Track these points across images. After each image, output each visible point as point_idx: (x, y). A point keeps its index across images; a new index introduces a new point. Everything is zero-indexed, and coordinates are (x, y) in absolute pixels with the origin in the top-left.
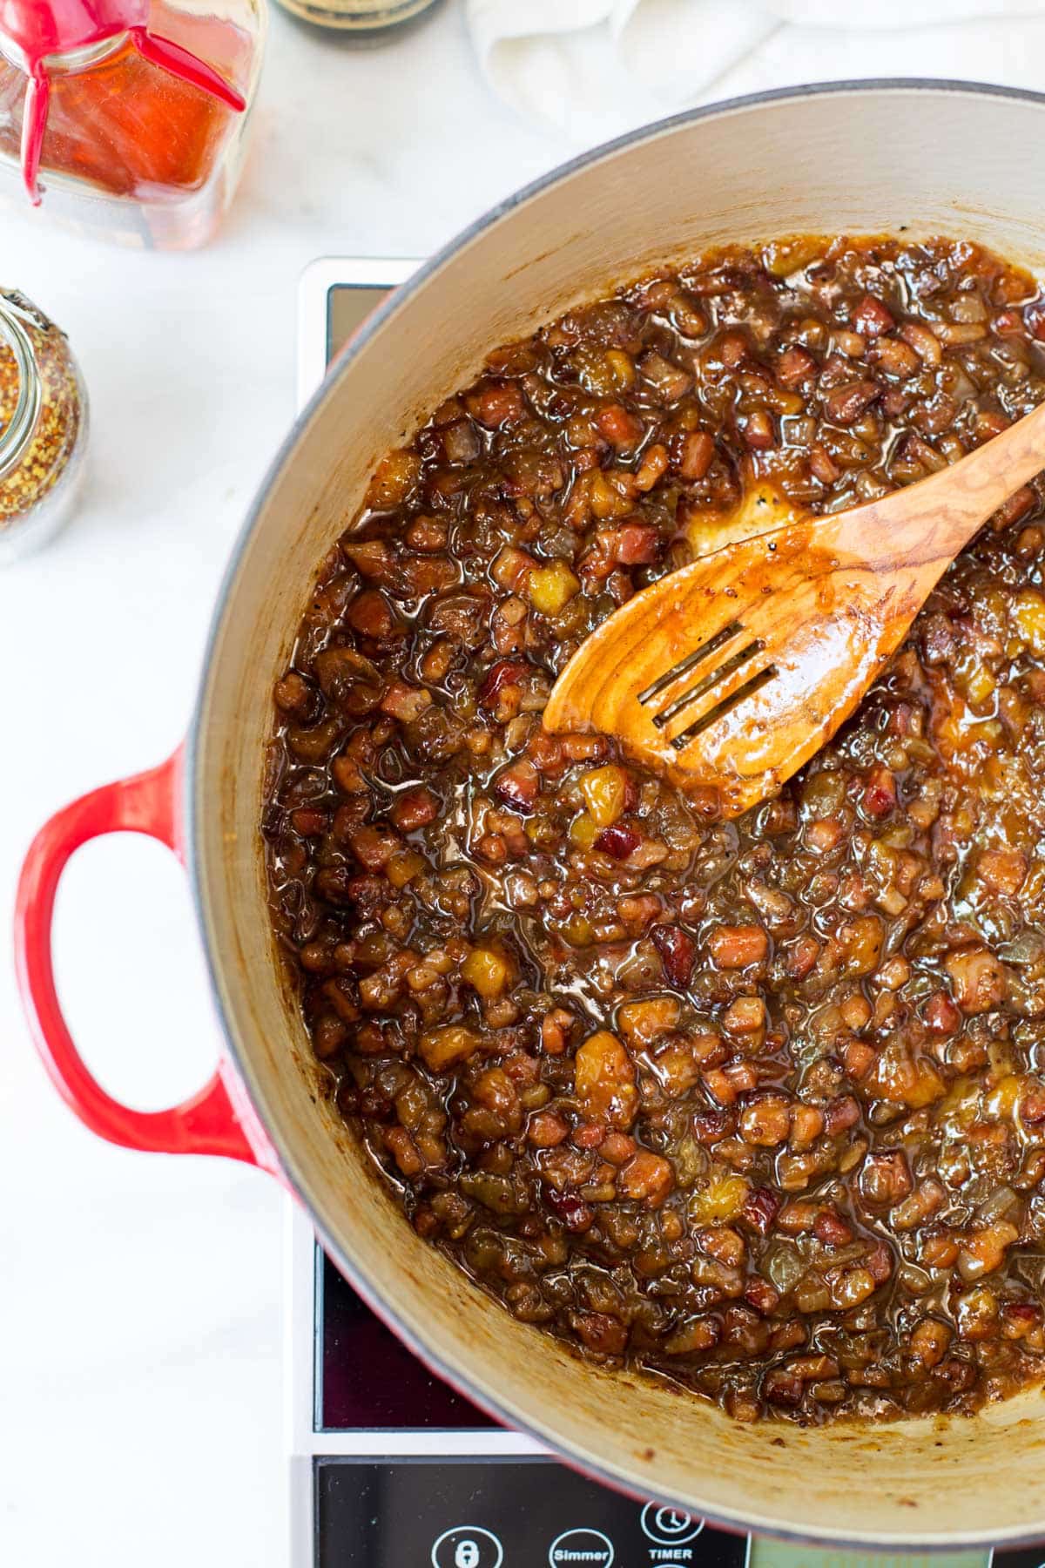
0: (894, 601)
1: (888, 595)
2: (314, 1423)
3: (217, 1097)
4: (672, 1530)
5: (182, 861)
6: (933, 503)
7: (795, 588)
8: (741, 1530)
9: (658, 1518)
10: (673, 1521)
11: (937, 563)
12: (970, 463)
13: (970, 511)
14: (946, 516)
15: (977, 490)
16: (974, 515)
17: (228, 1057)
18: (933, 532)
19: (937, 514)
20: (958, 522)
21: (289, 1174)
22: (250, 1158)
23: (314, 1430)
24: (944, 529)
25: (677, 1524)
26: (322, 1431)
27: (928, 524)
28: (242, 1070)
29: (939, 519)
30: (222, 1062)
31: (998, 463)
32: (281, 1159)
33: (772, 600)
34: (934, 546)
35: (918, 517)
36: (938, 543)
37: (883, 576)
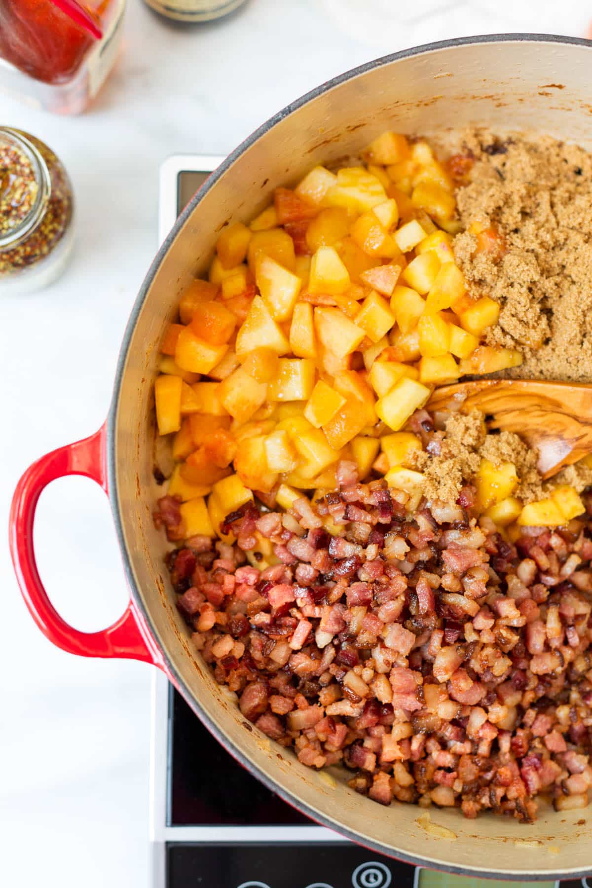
2: (165, 822)
4: (370, 883)
9: (363, 877)
10: (372, 879)
22: (149, 659)
23: (165, 826)
25: (374, 881)
26: (171, 826)
30: (131, 603)
32: (165, 658)
33: (517, 413)
37: (584, 426)
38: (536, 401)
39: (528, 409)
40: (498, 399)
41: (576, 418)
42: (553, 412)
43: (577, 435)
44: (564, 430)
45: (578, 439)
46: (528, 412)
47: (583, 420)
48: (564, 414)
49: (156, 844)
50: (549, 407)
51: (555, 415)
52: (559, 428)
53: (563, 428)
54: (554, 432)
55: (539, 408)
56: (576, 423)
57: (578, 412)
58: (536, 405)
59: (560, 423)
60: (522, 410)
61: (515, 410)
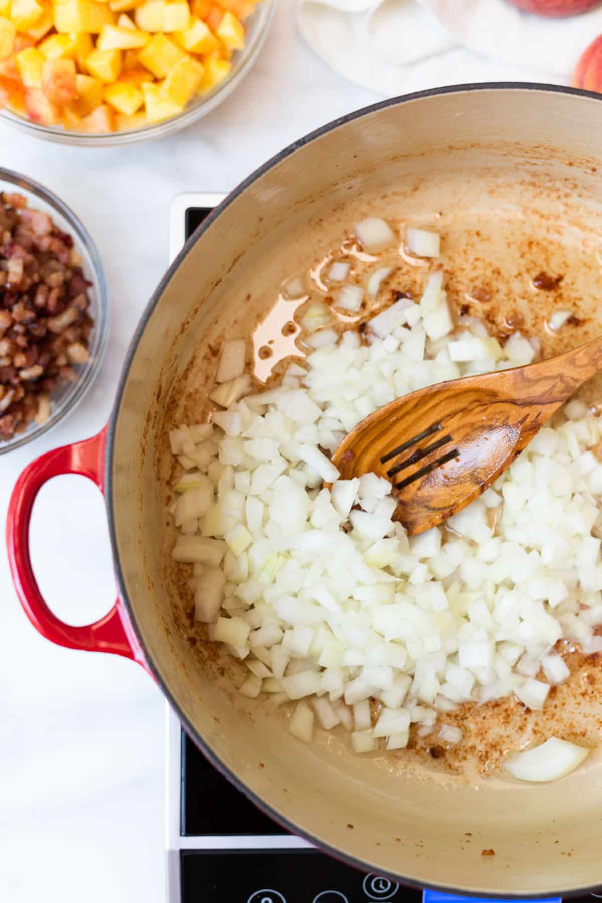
0: (528, 422)
1: (525, 418)
2: (181, 831)
4: (381, 892)
5: (102, 491)
6: (555, 371)
7: (473, 409)
8: (419, 887)
9: (373, 885)
10: (381, 886)
11: (554, 404)
13: (576, 378)
14: (562, 380)
15: (581, 367)
16: (577, 381)
17: (122, 599)
18: (554, 387)
19: (557, 377)
20: (569, 383)
22: (130, 655)
23: (180, 835)
24: (560, 386)
25: (383, 888)
26: (184, 836)
27: (552, 383)
29: (558, 380)
31: (595, 353)
33: (460, 415)
34: (553, 395)
35: (546, 378)
36: (556, 394)
37: (523, 408)
38: (473, 397)
39: (469, 408)
40: (438, 405)
41: (513, 402)
42: (492, 403)
43: (520, 419)
44: (508, 418)
45: (521, 422)
46: (470, 411)
47: (521, 402)
48: (502, 402)
49: (171, 853)
50: (487, 399)
51: (495, 405)
52: (502, 419)
53: (505, 416)
54: (499, 423)
55: (478, 404)
56: (516, 407)
57: (515, 395)
58: (475, 401)
59: (501, 412)
60: (464, 410)
61: (459, 412)
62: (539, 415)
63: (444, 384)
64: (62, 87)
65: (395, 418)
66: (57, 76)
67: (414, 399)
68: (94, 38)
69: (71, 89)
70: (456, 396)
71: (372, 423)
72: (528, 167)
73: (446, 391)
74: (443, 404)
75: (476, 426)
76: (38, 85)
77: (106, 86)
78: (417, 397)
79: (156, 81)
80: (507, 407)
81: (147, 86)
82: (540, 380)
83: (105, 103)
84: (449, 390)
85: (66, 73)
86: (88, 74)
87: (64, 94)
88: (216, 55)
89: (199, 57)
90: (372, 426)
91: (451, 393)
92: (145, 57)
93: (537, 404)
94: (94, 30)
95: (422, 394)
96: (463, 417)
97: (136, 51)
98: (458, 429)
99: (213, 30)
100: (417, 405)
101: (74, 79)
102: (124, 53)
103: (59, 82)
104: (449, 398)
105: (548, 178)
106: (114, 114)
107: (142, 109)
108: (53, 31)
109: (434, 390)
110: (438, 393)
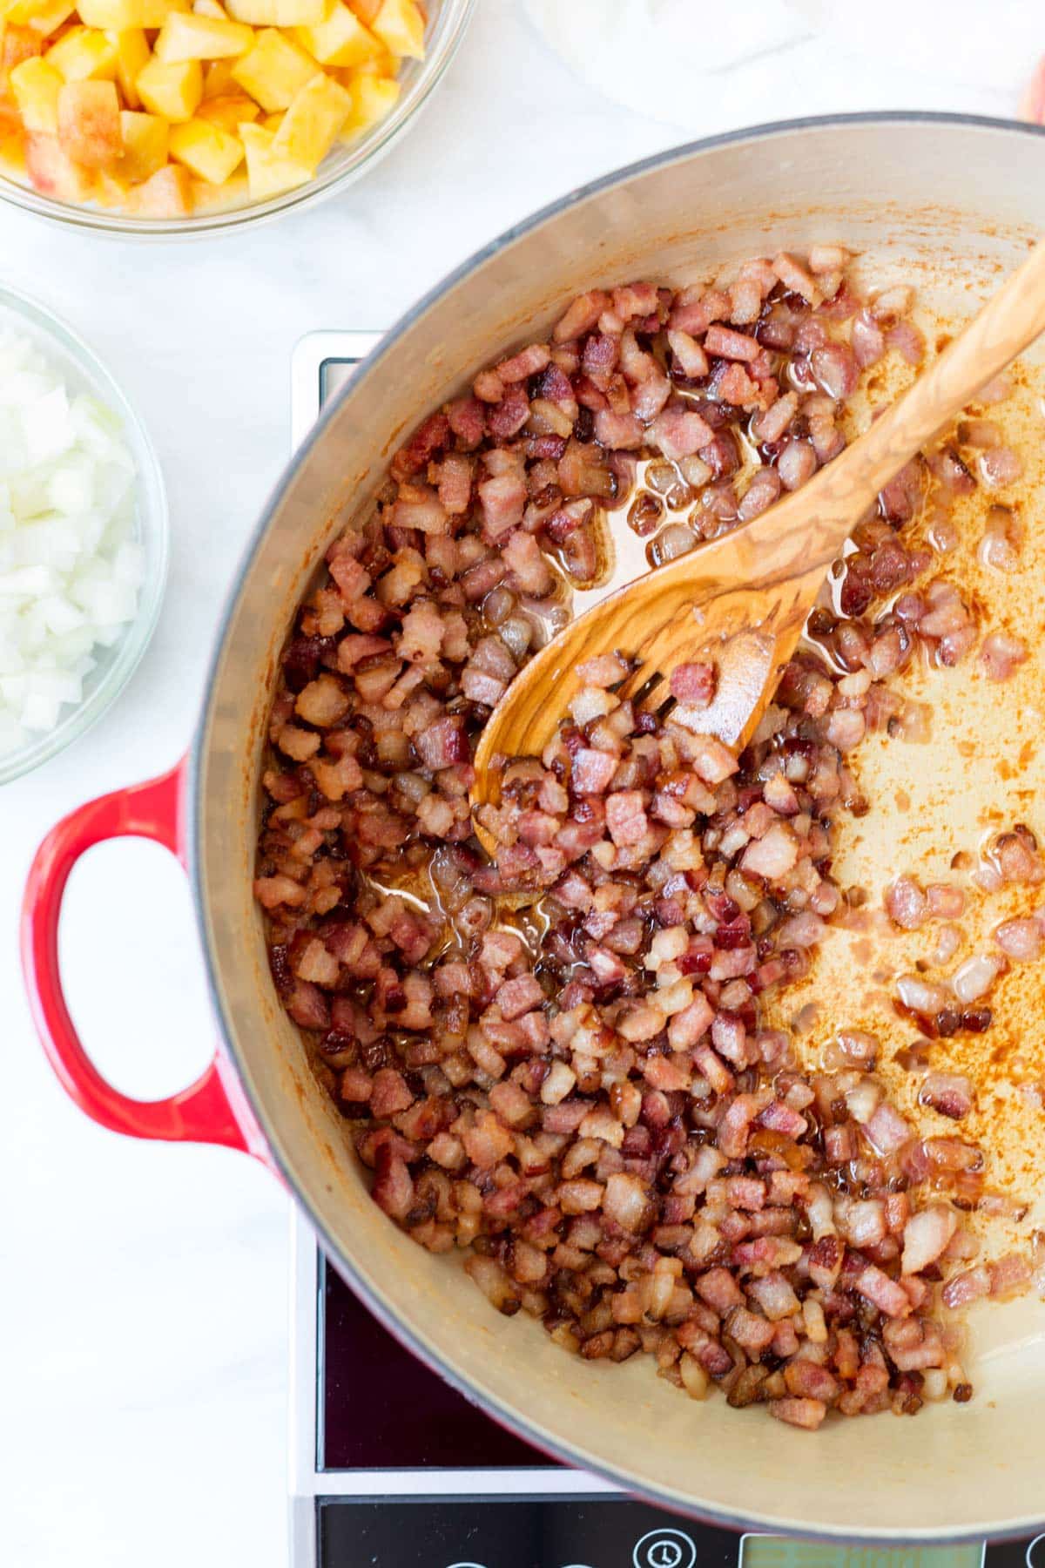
0: (783, 613)
1: (776, 608)
2: (316, 1464)
3: (212, 1087)
5: (184, 866)
6: (804, 517)
7: (684, 618)
9: (651, 1555)
10: (665, 1558)
11: (817, 572)
12: (833, 473)
13: (841, 517)
14: (819, 528)
15: (844, 497)
16: (844, 521)
17: (224, 1050)
18: (809, 543)
19: (809, 526)
20: (832, 530)
21: (279, 1163)
22: (238, 1143)
23: (316, 1470)
24: (819, 539)
25: (669, 1561)
26: (323, 1471)
27: (802, 537)
28: (236, 1063)
29: (812, 530)
30: (217, 1054)
31: (864, 468)
32: (271, 1147)
33: (665, 633)
34: (812, 556)
35: (791, 533)
36: (815, 553)
37: (767, 592)
38: (677, 598)
39: (678, 618)
40: (623, 628)
41: (749, 587)
42: (712, 599)
43: (768, 612)
44: (747, 616)
45: (773, 617)
46: (680, 621)
47: (760, 583)
48: (730, 592)
49: (299, 1501)
50: (702, 595)
51: (717, 601)
52: (739, 619)
53: (743, 613)
54: (735, 627)
55: (691, 605)
56: (755, 593)
57: (748, 576)
58: (684, 603)
59: (732, 609)
60: (669, 624)
61: (661, 630)
62: (798, 595)
63: (622, 592)
64: (94, 136)
65: (558, 671)
66: (87, 116)
67: (580, 631)
68: (152, 37)
69: (110, 137)
70: (650, 604)
71: (522, 693)
72: (913, 239)
73: (630, 602)
74: (632, 624)
75: (697, 644)
76: (51, 128)
77: (174, 127)
78: (584, 628)
79: (263, 116)
80: (739, 598)
81: (248, 128)
82: (782, 538)
83: (172, 160)
84: (634, 599)
85: (102, 109)
86: (141, 108)
87: (100, 150)
88: (372, 67)
89: (342, 74)
90: (524, 699)
91: (640, 602)
92: (243, 73)
93: (788, 579)
94: (150, 24)
95: (591, 619)
96: (671, 635)
97: (228, 62)
98: (671, 656)
99: (366, 24)
100: (588, 640)
101: (118, 119)
102: (205, 66)
103: (90, 127)
104: (637, 612)
105: (948, 255)
106: (190, 180)
107: (241, 169)
108: (74, 21)
109: (609, 609)
110: (617, 609)
